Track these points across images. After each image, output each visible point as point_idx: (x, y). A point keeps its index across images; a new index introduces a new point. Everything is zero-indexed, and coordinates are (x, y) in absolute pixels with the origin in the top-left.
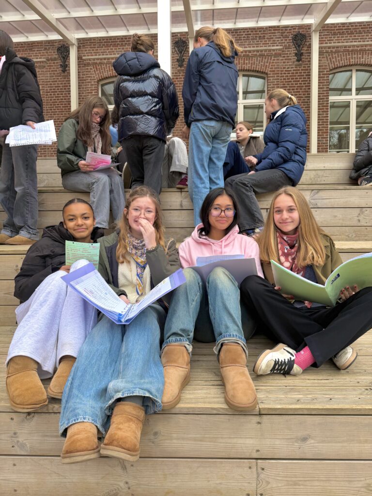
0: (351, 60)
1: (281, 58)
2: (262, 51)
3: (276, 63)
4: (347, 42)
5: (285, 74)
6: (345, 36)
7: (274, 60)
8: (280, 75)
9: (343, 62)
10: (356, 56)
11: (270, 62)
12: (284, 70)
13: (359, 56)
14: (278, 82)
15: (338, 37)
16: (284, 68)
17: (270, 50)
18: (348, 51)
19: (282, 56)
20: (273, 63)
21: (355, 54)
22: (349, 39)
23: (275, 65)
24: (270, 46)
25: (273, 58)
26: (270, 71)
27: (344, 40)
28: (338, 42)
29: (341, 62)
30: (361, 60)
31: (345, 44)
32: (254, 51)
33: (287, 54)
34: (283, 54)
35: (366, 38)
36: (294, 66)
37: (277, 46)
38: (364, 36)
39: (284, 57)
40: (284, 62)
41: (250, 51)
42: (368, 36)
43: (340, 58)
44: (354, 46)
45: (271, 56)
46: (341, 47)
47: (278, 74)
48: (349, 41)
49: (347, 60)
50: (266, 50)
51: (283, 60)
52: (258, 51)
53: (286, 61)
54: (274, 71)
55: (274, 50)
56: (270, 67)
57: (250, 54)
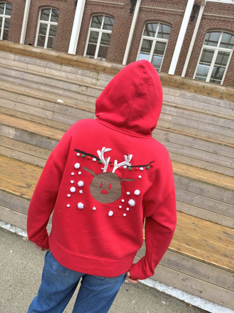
0: (156, 17)
1: (123, 10)
2: (114, 4)
3: (120, 12)
4: (157, 7)
5: (123, 19)
6: (157, 3)
7: (119, 10)
8: (120, 19)
9: (152, 17)
10: (159, 15)
11: (117, 12)
12: (123, 17)
13: (161, 16)
14: (119, 23)
15: (153, 3)
16: (123, 16)
17: (118, 5)
18: (156, 12)
19: (124, 9)
20: (118, 12)
21: (159, 14)
22: (158, 5)
23: (119, 13)
24: (119, 2)
25: (119, 9)
26: (116, 16)
27: (156, 5)
28: (153, 6)
29: (151, 18)
30: (162, 18)
31: (156, 8)
32: (111, 4)
33: (126, 8)
34: (125, 8)
35: (167, 6)
36: (128, 15)
37: (122, 3)
38: (166, 5)
39: (125, 9)
40: (124, 13)
41: (109, 4)
42: (168, 5)
43: (151, 15)
44: (159, 10)
45: (118, 8)
46: (153, 9)
47: (120, 18)
48: (158, 6)
49: (154, 17)
50: (116, 4)
51: (123, 11)
52: (112, 4)
53: (125, 12)
54: (118, 16)
55: (120, 5)
56: (117, 14)
57: (108, 5)
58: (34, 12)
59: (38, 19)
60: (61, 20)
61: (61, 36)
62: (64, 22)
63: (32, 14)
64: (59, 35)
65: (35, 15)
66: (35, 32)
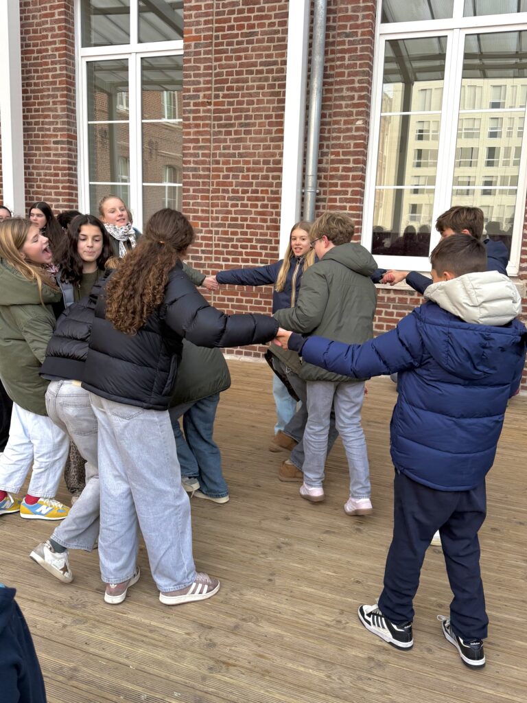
58: (46, 16)
59: (73, 45)
60: (198, 23)
61: (212, 107)
62: (218, 30)
63: (38, 25)
64: (203, 104)
65: (52, 29)
66: (71, 112)
